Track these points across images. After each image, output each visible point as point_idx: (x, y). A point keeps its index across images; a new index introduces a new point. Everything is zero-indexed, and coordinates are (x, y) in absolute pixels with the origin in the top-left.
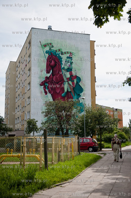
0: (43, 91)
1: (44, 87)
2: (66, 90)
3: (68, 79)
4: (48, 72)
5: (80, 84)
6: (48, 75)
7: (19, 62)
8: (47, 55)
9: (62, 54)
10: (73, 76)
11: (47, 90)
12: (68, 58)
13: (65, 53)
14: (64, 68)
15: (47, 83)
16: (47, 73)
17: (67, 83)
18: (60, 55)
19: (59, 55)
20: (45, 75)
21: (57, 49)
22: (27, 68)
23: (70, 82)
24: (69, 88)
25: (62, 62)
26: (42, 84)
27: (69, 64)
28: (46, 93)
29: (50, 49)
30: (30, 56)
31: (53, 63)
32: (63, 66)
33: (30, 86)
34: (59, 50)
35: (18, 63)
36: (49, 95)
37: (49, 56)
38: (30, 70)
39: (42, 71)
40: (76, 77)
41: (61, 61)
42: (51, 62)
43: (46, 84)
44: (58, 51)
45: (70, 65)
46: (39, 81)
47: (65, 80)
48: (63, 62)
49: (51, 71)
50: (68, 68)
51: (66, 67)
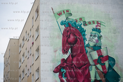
1: (59, 75)
3: (96, 62)
4: (65, 52)
5: (115, 68)
6: (66, 56)
7: (23, 40)
8: (63, 27)
9: (85, 24)
10: (102, 56)
11: (64, 79)
12: (93, 30)
13: (90, 23)
14: (88, 46)
15: (64, 68)
17: (94, 67)
18: (83, 26)
19: (80, 26)
20: (61, 56)
21: (78, 18)
22: (35, 47)
23: (99, 66)
24: (97, 75)
25: (86, 36)
26: (57, 70)
27: (96, 38)
29: (67, 18)
32: (87, 43)
33: (39, 74)
34: (81, 19)
35: (21, 41)
38: (38, 50)
39: (55, 51)
40: (108, 58)
41: (84, 35)
42: (69, 37)
43: (62, 70)
44: (78, 20)
45: (97, 41)
46: (52, 65)
47: (91, 62)
48: (88, 37)
49: (70, 50)
50: (95, 46)
51: (92, 44)
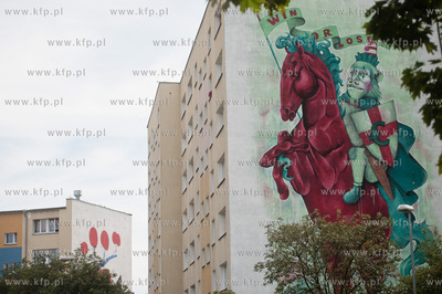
0: (273, 185)
1: (275, 172)
2: (358, 179)
3: (366, 139)
4: (288, 115)
5: (414, 152)
6: (290, 126)
7: (190, 84)
8: (282, 54)
9: (338, 44)
10: (383, 125)
11: (287, 182)
13: (349, 41)
14: (346, 97)
15: (286, 154)
16: (285, 119)
17: (361, 151)
18: (332, 50)
19: (326, 49)
20: (277, 125)
21: (319, 29)
23: (374, 149)
24: (370, 171)
25: (341, 75)
26: (269, 159)
27: (367, 79)
28: (284, 192)
29: (292, 31)
30: (219, 62)
31: (305, 79)
32: (342, 91)
33: (225, 171)
34: (327, 32)
35: (185, 87)
36: (296, 200)
37: (289, 58)
38: (221, 111)
39: (264, 114)
41: (336, 71)
42: (299, 77)
43: (281, 161)
44: (322, 35)
45: (369, 86)
46: (255, 148)
47: (354, 139)
49: (300, 110)
50: (364, 97)
51: (355, 94)
